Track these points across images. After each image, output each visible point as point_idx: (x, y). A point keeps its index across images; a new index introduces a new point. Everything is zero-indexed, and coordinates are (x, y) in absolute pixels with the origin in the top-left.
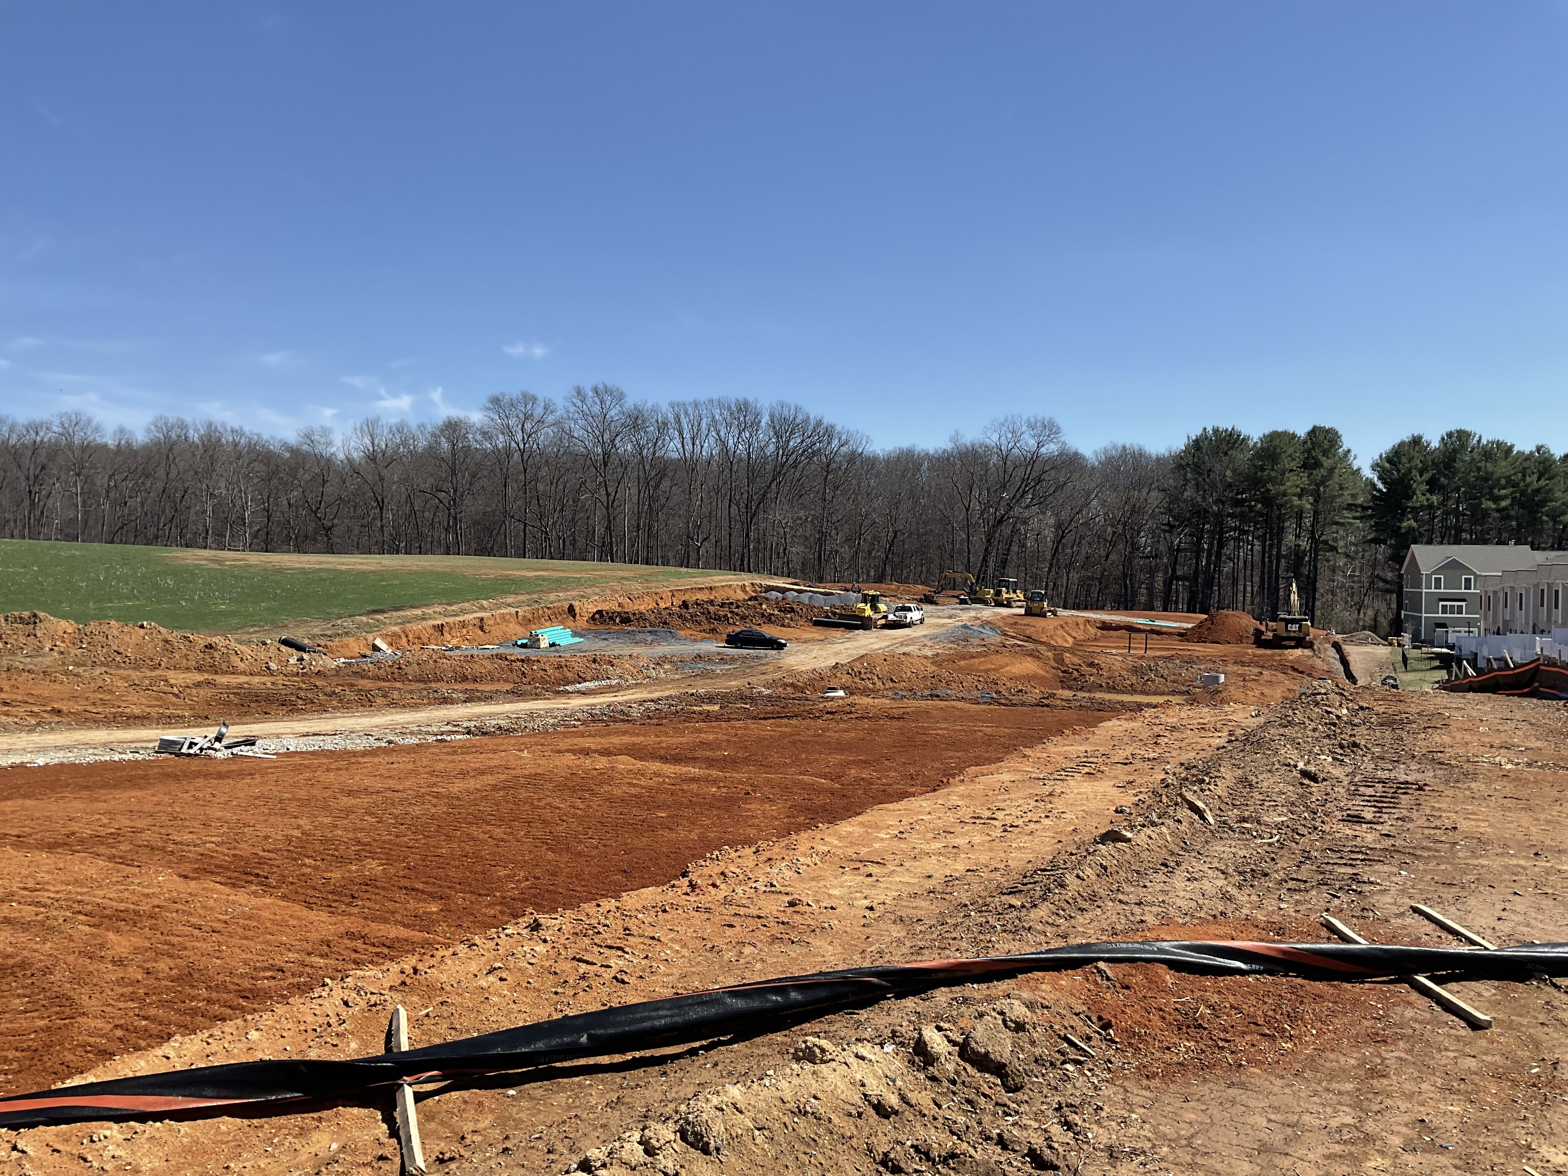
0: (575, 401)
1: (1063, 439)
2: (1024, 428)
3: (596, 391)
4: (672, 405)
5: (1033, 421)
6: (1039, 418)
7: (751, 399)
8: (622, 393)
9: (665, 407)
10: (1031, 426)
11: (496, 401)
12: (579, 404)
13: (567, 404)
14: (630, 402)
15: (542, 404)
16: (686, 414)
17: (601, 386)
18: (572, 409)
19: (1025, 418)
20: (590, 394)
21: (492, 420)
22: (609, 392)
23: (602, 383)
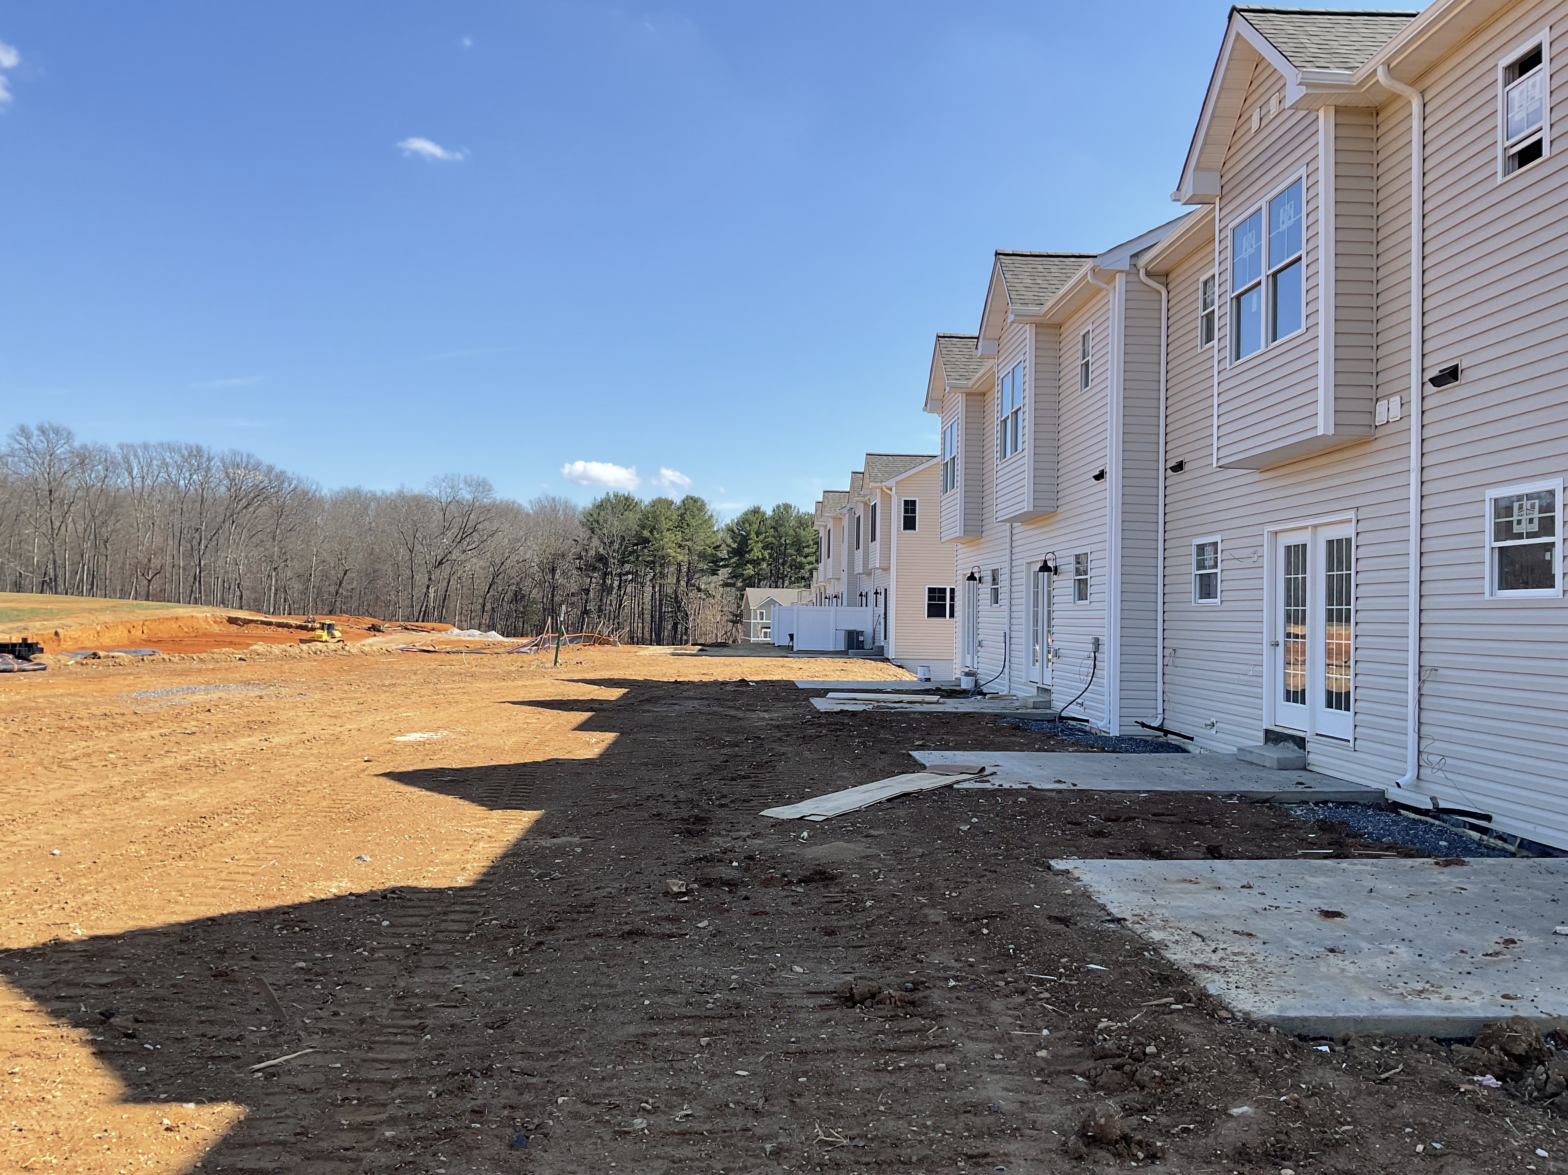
0: (17, 437)
1: (494, 496)
2: (461, 485)
3: (43, 430)
4: (121, 446)
5: (469, 479)
6: (475, 477)
7: (204, 447)
8: (69, 433)
9: (114, 448)
10: (468, 483)
12: (23, 441)
13: (10, 440)
14: (77, 444)
16: (136, 455)
17: (47, 426)
18: (17, 445)
19: (462, 477)
20: (36, 432)
22: (57, 432)
23: (49, 423)
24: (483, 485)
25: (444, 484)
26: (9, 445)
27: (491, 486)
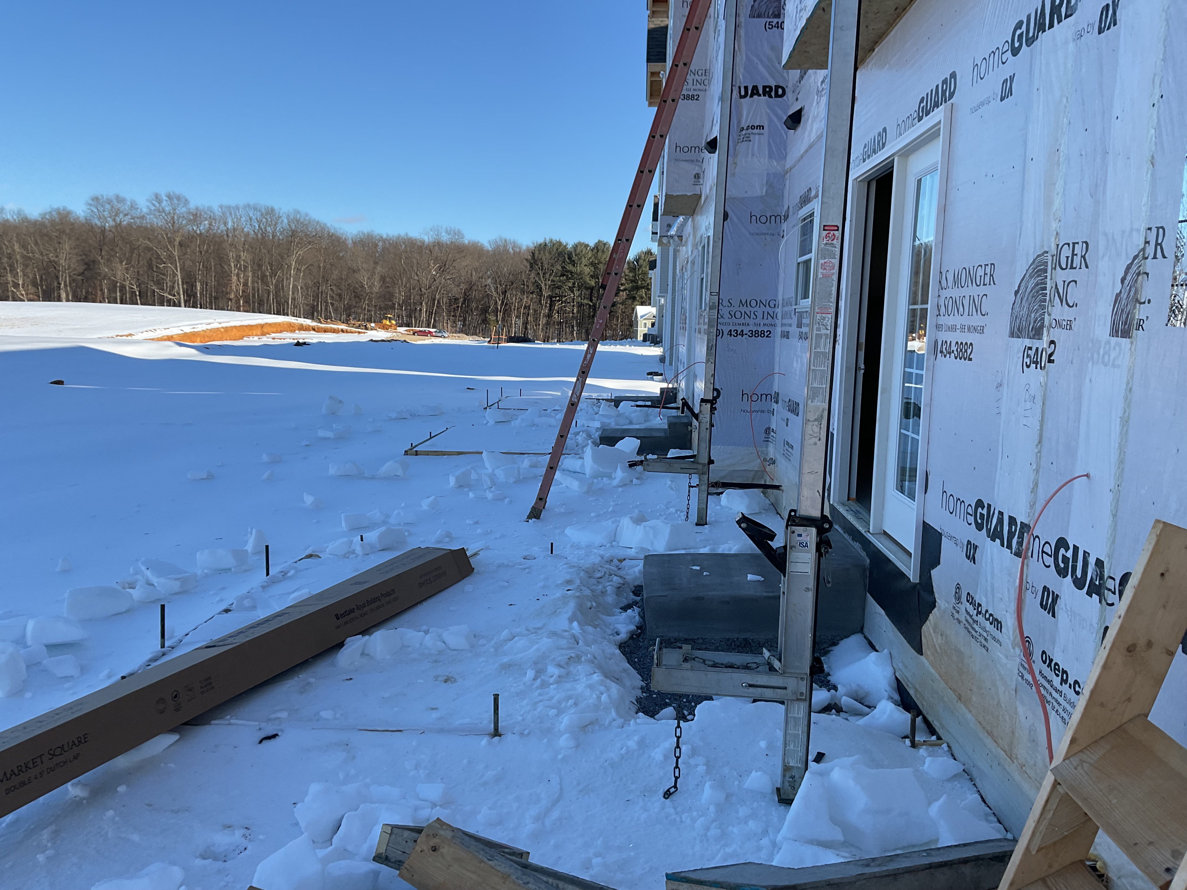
0: (154, 202)
2: (443, 233)
3: (169, 197)
4: (221, 207)
5: (449, 229)
6: (452, 228)
7: (276, 208)
8: (186, 200)
9: (215, 209)
10: (448, 232)
11: (96, 199)
12: (157, 205)
13: (149, 204)
14: (192, 206)
15: (129, 203)
16: (231, 214)
17: (172, 194)
18: (153, 208)
19: (444, 227)
20: (165, 198)
21: (92, 211)
22: (178, 199)
23: (173, 192)
24: (459, 233)
25: (431, 233)
26: (148, 207)
27: (463, 235)
